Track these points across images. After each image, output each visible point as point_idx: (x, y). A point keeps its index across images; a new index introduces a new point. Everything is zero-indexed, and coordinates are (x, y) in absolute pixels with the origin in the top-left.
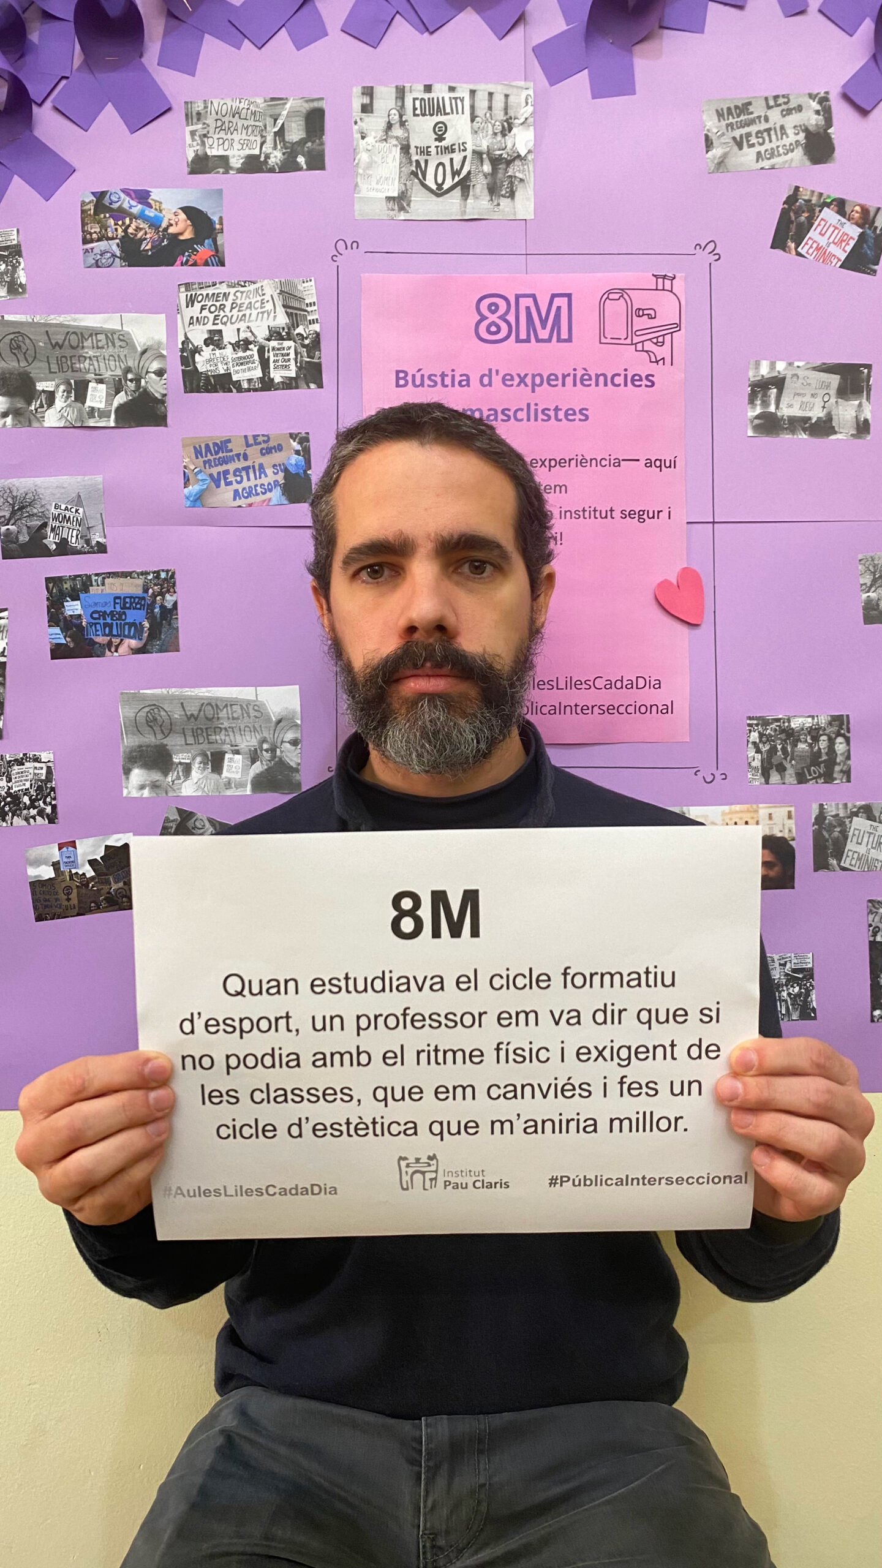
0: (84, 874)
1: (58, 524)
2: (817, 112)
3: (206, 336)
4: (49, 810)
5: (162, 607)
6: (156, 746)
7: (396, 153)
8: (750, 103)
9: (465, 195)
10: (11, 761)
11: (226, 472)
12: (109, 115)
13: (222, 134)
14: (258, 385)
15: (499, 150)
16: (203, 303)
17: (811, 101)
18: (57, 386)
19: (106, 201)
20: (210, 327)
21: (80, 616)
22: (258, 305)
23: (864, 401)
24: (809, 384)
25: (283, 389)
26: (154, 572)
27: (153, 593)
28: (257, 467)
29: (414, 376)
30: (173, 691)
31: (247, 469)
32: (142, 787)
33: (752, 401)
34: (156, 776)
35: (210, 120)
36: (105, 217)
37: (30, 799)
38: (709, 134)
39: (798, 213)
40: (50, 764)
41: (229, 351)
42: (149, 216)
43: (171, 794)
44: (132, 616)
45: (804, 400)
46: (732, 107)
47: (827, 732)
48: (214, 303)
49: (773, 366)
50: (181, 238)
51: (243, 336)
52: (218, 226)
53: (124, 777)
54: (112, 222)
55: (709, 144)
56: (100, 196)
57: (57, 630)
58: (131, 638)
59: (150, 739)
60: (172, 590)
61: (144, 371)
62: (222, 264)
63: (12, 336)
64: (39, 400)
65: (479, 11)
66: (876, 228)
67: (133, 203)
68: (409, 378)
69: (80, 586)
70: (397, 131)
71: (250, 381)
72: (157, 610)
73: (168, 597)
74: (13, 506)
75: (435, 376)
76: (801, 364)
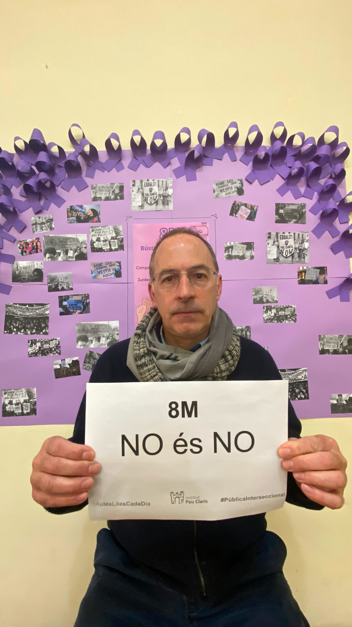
0: (67, 367)
1: (61, 284)
2: (240, 184)
3: (96, 239)
4: (59, 351)
5: (86, 303)
6: (84, 336)
7: (141, 195)
8: (224, 182)
9: (157, 205)
10: (50, 340)
11: (101, 271)
12: (74, 188)
13: (100, 192)
14: (109, 250)
15: (165, 194)
16: (96, 231)
17: (238, 181)
18: (61, 251)
19: (73, 208)
20: (97, 237)
21: (67, 305)
22: (109, 231)
23: (252, 251)
24: (239, 247)
25: (115, 251)
26: (84, 294)
27: (84, 299)
28: (109, 269)
29: (145, 248)
30: (89, 323)
31: (106, 270)
32: (81, 346)
33: (225, 252)
34: (84, 343)
35: (97, 189)
36: (73, 212)
37: (54, 349)
38: (214, 189)
39: (236, 207)
40: (59, 341)
41: (102, 242)
42: (83, 211)
43: (87, 347)
44: (79, 305)
45: (238, 251)
46: (220, 183)
47: (245, 330)
48: (98, 231)
49: (230, 243)
50: (90, 216)
51: (105, 239)
52: (99, 213)
53: (77, 343)
54: (74, 213)
55: (214, 191)
56: (71, 207)
57: (61, 309)
58: (79, 310)
59: (83, 334)
60: (88, 299)
61: (82, 247)
62: (100, 222)
63: (50, 240)
64: (57, 255)
65: (159, 162)
66: (254, 210)
67: (79, 208)
68: (144, 248)
69: (67, 298)
70: (141, 190)
71: (107, 249)
72: (85, 303)
73: (87, 300)
74: (51, 279)
75: (150, 247)
76: (237, 243)
